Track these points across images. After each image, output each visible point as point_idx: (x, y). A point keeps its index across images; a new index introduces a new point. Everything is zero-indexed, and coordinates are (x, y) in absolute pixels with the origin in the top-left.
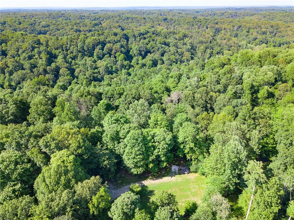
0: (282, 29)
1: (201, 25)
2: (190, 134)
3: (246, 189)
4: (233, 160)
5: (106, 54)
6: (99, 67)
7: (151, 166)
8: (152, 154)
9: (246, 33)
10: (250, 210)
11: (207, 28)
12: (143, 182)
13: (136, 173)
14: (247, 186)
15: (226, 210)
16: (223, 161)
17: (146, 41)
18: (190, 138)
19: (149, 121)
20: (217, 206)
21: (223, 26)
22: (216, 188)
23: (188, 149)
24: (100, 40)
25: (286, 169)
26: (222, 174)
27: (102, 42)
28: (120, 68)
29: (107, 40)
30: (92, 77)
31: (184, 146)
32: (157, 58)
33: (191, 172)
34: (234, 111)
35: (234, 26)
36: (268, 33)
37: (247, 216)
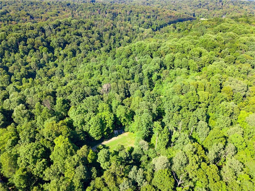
0: (160, 13)
1: (100, 10)
2: (123, 112)
3: (154, 135)
4: (147, 122)
5: (31, 49)
6: (29, 63)
7: (105, 133)
8: (105, 127)
9: (137, 18)
10: (157, 144)
11: (106, 13)
12: (102, 143)
13: (97, 139)
14: (154, 133)
15: (147, 146)
16: (142, 124)
17: (62, 32)
18: (123, 115)
19: (98, 109)
20: (143, 145)
21: (118, 10)
22: (141, 137)
23: (123, 120)
24: (21, 35)
25: (169, 121)
26: (142, 130)
27: (23, 37)
28: (46, 61)
29: (27, 34)
30: (27, 73)
31: (120, 119)
32: (74, 48)
33: (126, 132)
34: (141, 93)
35: (126, 11)
36: (152, 17)
37: (156, 147)
